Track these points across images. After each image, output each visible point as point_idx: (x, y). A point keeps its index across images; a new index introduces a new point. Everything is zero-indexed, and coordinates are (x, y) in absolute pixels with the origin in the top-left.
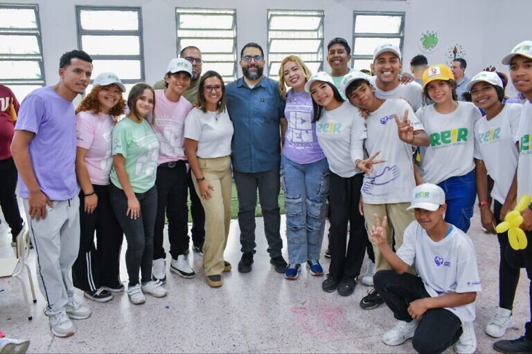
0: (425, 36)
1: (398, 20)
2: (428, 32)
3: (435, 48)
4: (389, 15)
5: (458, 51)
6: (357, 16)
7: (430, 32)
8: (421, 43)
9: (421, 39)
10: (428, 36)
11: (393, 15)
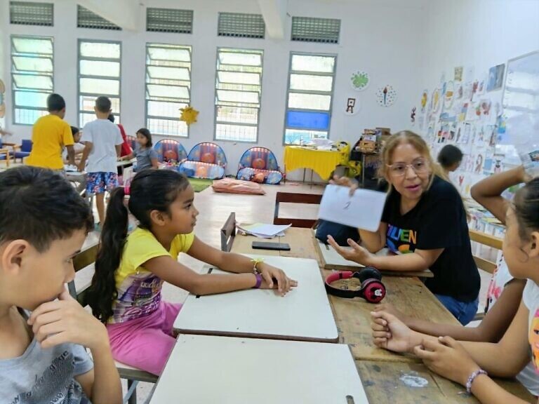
0: (356, 76)
1: (331, 61)
2: (358, 73)
3: (365, 87)
4: (323, 56)
5: (388, 91)
6: (294, 56)
7: (361, 72)
8: (352, 82)
9: (352, 79)
10: (359, 76)
11: (326, 57)
